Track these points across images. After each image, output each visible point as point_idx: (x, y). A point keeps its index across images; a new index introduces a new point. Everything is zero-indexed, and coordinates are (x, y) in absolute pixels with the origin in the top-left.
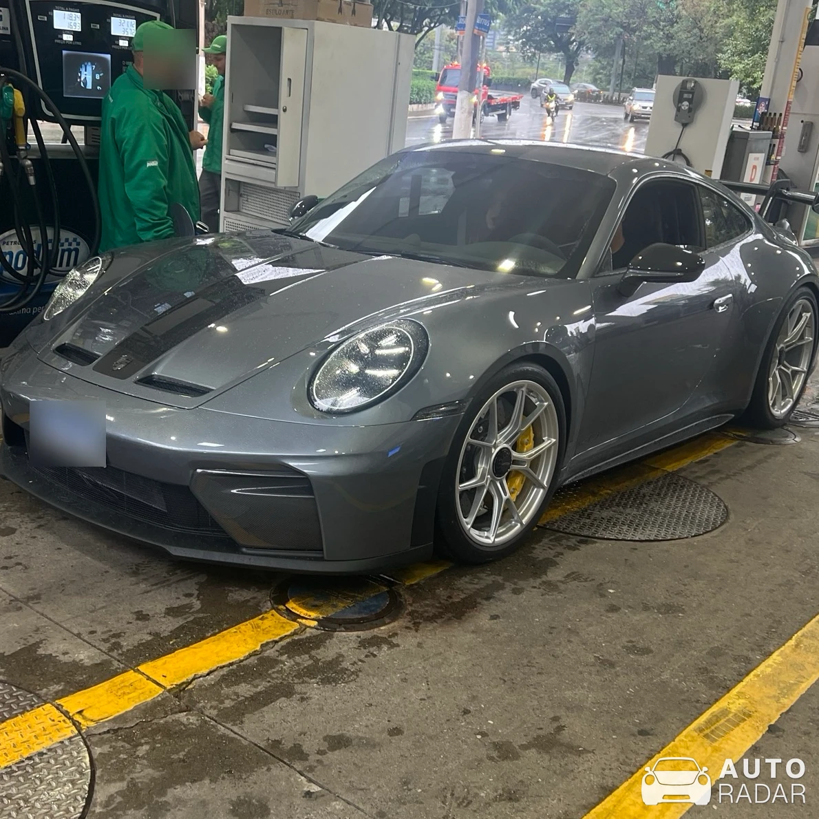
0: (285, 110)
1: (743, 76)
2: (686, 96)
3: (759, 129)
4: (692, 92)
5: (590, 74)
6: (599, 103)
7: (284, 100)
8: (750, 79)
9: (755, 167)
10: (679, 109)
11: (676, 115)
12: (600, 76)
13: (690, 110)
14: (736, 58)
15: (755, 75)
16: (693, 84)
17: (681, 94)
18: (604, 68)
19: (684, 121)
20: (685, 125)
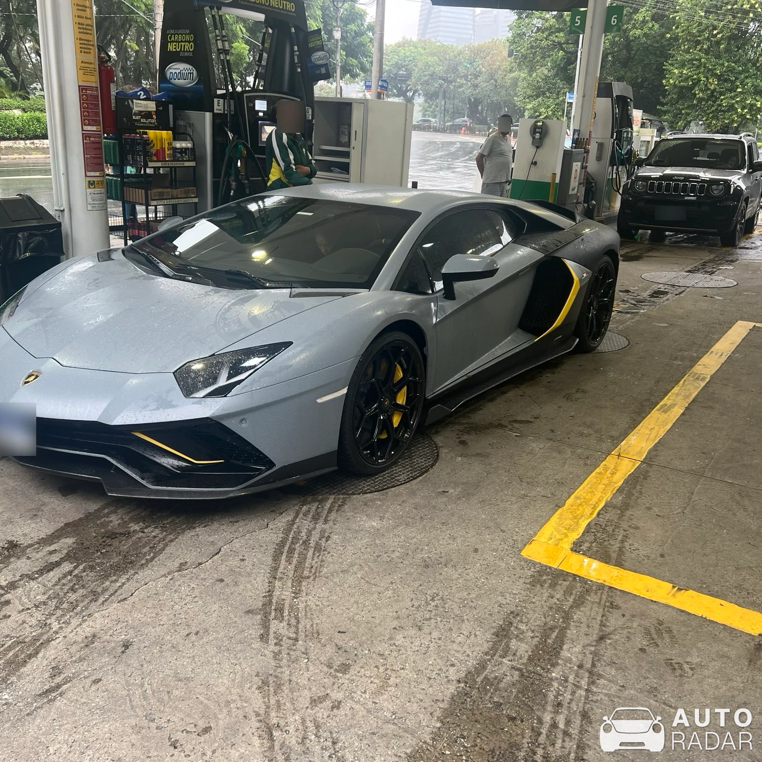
0: (353, 148)
1: (532, 112)
2: (537, 130)
3: (575, 148)
4: (541, 127)
5: (420, 111)
6: (431, 131)
7: (353, 143)
8: (538, 114)
9: (576, 170)
10: (534, 138)
11: (533, 142)
12: (428, 113)
13: (540, 138)
14: (527, 100)
15: (541, 110)
16: (541, 124)
17: (535, 129)
18: (429, 107)
19: (537, 145)
20: (538, 147)
